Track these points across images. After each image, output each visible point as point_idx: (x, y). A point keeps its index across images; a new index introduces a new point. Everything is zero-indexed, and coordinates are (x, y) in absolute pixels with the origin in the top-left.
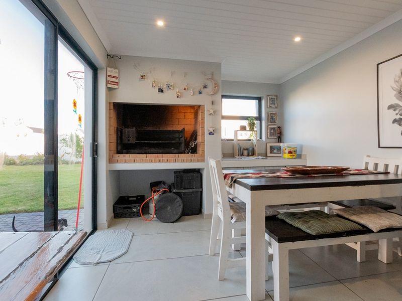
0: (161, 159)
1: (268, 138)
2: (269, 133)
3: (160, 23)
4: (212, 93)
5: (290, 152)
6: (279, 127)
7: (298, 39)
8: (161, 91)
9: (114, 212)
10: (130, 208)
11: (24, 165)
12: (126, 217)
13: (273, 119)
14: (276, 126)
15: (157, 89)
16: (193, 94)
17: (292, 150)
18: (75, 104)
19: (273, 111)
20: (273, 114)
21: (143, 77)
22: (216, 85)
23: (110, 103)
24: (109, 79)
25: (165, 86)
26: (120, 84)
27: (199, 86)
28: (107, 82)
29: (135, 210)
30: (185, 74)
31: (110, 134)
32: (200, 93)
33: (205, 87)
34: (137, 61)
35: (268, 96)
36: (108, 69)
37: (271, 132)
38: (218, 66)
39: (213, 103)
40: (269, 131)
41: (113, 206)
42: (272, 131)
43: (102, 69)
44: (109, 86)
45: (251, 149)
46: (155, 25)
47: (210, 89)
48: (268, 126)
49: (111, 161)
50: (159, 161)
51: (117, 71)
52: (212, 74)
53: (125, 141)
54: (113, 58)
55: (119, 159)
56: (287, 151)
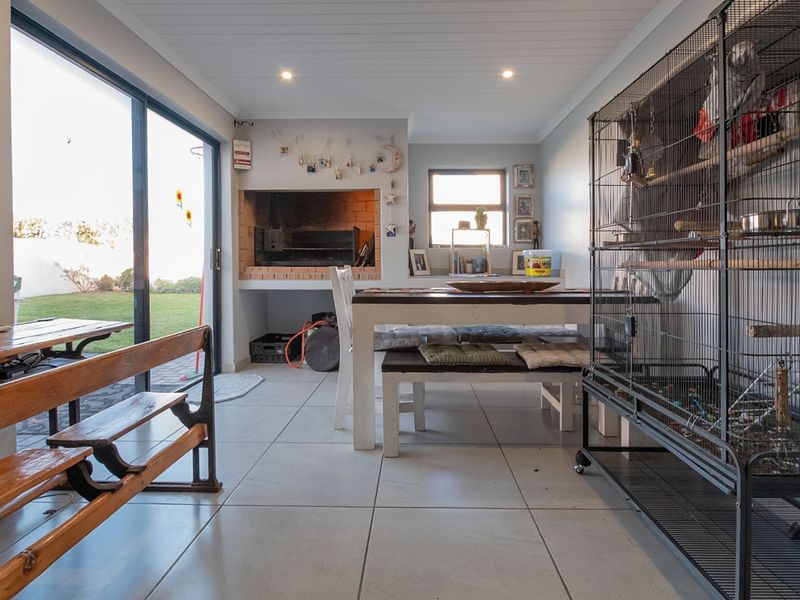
0: (313, 274)
1: (515, 242)
2: (516, 234)
3: (287, 75)
4: (391, 169)
5: (536, 266)
6: (536, 223)
7: (508, 74)
8: (312, 170)
9: (251, 353)
10: (273, 348)
11: (163, 293)
12: (267, 361)
13: (524, 207)
14: (529, 221)
15: (305, 167)
16: (362, 173)
17: (541, 261)
18: (179, 196)
19: (525, 193)
20: (524, 198)
21: (284, 150)
22: (399, 155)
23: (240, 191)
24: (237, 157)
25: (318, 162)
26: (254, 163)
27: (371, 160)
28: (234, 161)
29: (280, 352)
30: (349, 142)
31: (240, 237)
32: (373, 170)
33: (380, 160)
34: (275, 126)
35: (516, 166)
36: (235, 142)
37: (520, 232)
38: (402, 123)
39: (393, 185)
40: (516, 229)
41: (250, 344)
42: (523, 230)
43: (226, 142)
44: (237, 166)
45: (479, 261)
46: (280, 78)
47: (388, 164)
48: (514, 221)
49: (242, 276)
50: (310, 278)
51: (248, 143)
52: (393, 139)
53: (269, 248)
54: (242, 126)
55: (253, 273)
56: (531, 264)
